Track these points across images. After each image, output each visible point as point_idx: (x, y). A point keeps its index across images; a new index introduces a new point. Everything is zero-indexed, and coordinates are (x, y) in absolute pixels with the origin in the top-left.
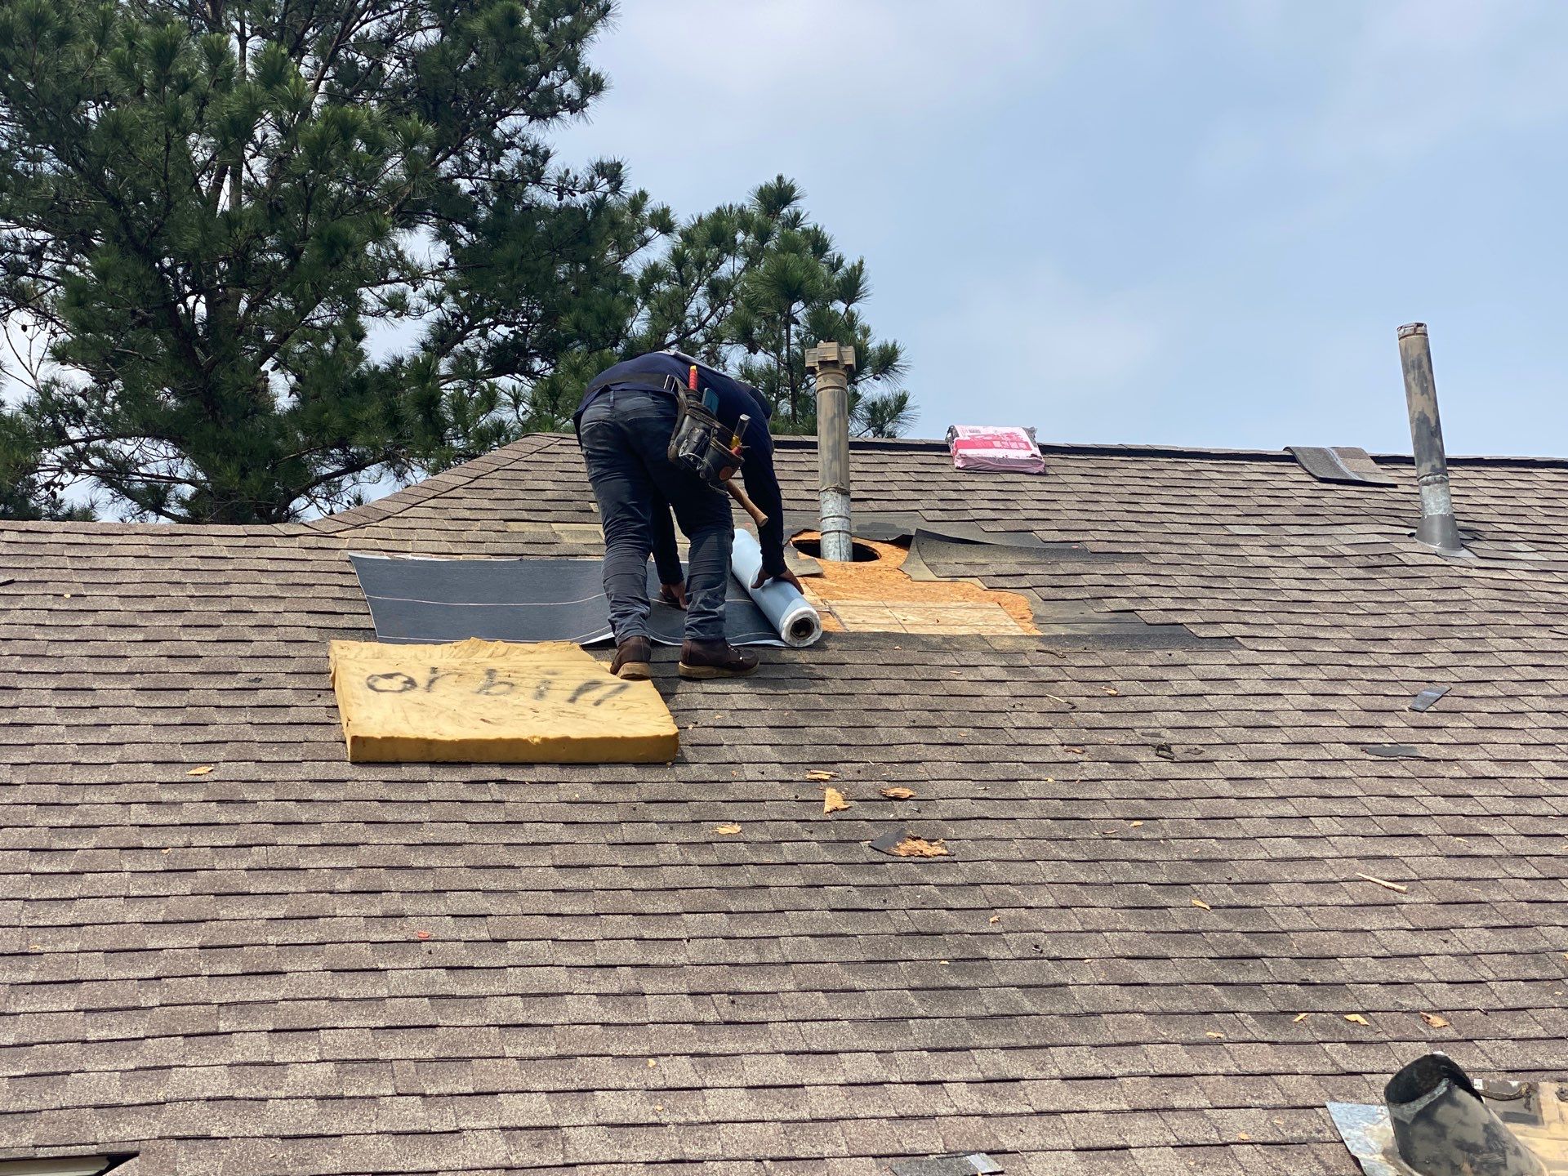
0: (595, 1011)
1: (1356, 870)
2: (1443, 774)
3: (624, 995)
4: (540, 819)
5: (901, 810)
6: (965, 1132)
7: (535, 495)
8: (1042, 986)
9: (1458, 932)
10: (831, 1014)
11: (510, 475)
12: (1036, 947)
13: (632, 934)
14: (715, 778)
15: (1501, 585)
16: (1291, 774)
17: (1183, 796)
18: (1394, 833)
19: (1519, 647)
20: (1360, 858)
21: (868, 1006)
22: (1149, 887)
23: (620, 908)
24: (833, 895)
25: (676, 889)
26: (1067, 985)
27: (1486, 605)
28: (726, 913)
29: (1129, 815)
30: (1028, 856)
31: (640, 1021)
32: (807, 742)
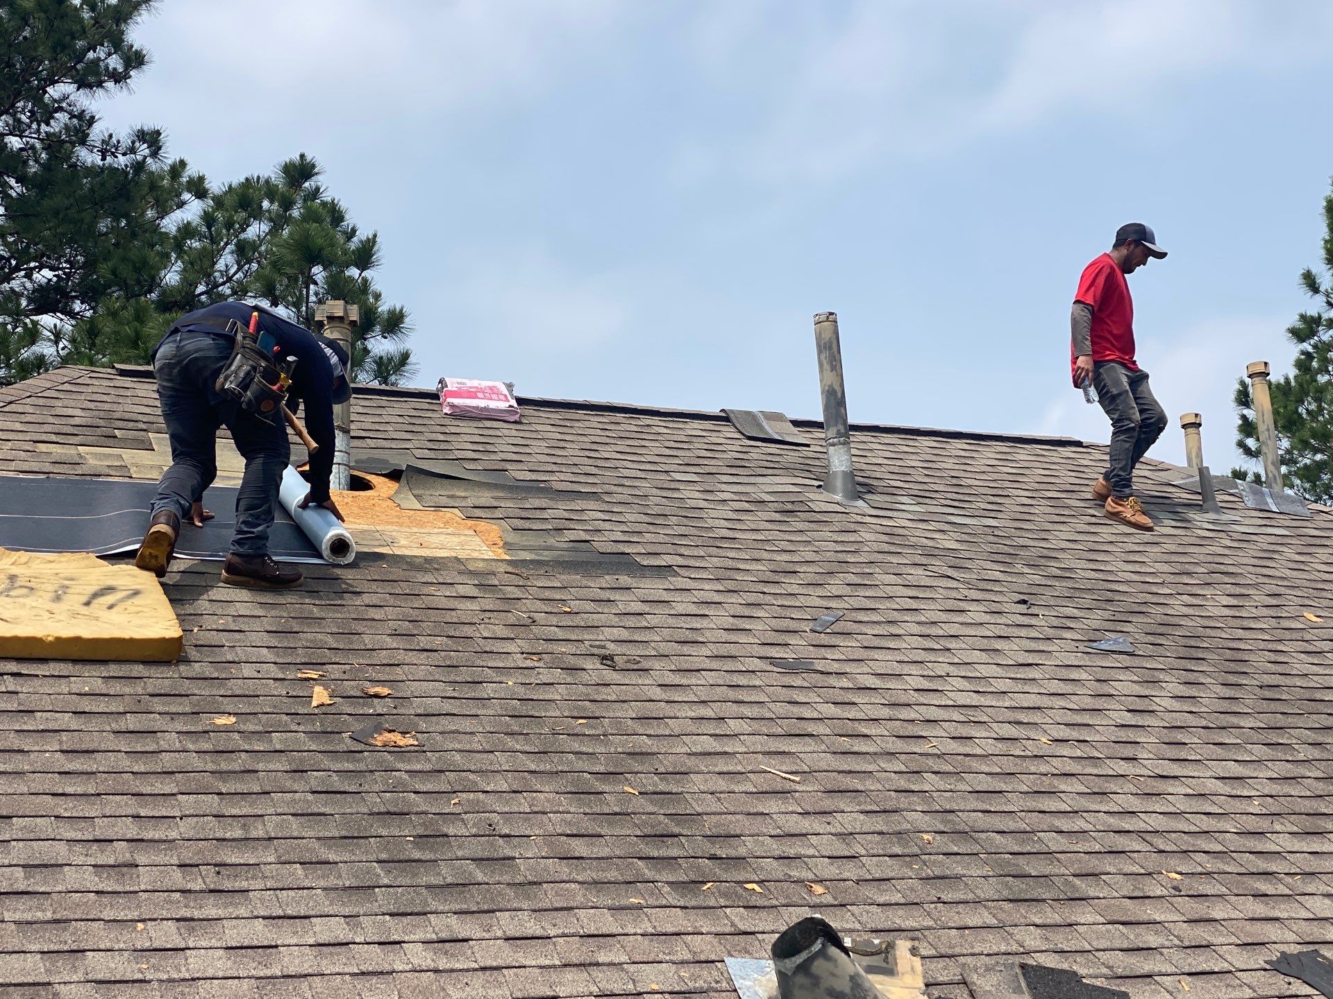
0: (91, 880)
1: (760, 763)
2: (834, 684)
3: (118, 866)
4: (50, 708)
5: (379, 707)
6: (418, 985)
7: (64, 421)
8: (493, 859)
9: (838, 815)
10: (307, 883)
11: (41, 402)
12: (490, 825)
13: (130, 812)
14: (216, 675)
15: (888, 530)
16: (711, 682)
17: (621, 698)
18: (793, 732)
19: (900, 581)
20: (764, 753)
21: (340, 876)
22: (589, 776)
23: (120, 789)
24: (315, 779)
25: (173, 773)
26: (514, 858)
27: (876, 547)
28: (218, 794)
29: (576, 714)
30: (487, 748)
31: (132, 889)
32: (300, 645)
